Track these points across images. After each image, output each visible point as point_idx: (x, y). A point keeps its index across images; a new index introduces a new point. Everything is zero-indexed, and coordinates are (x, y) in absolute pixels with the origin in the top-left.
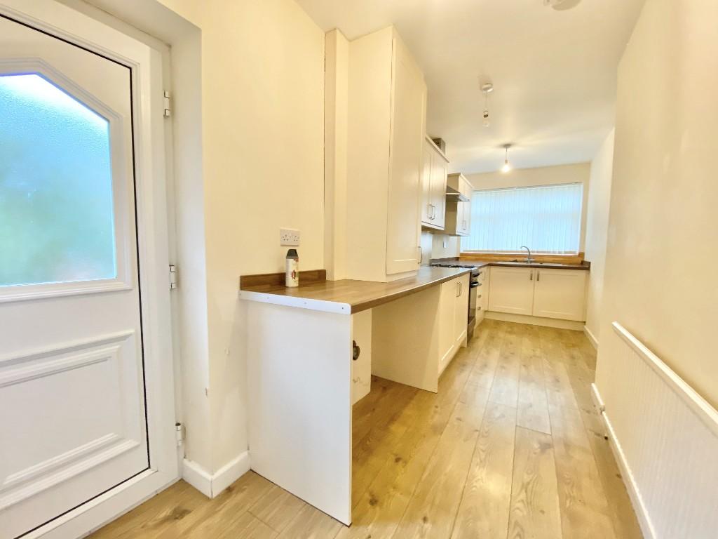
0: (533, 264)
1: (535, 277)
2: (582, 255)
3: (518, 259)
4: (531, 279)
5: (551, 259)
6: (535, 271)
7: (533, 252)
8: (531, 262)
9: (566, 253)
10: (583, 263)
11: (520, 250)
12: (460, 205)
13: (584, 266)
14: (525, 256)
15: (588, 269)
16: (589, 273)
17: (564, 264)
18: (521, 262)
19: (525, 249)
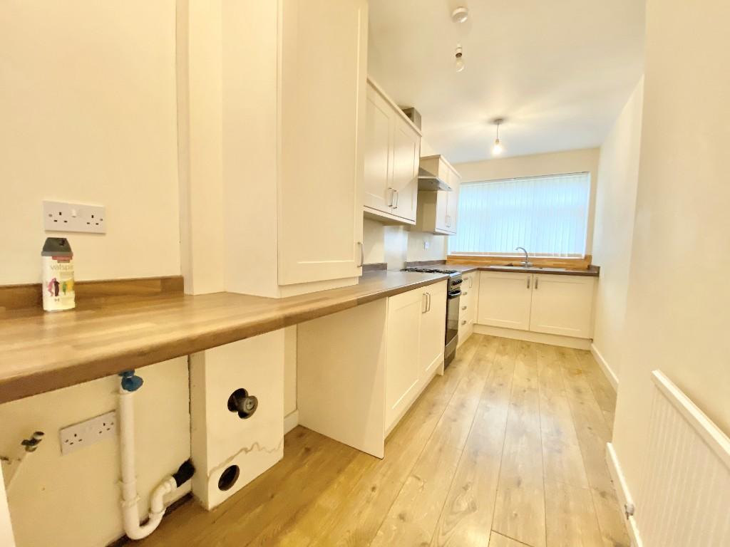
0: (531, 269)
1: (532, 285)
2: (588, 258)
3: (514, 263)
4: (528, 287)
5: (552, 263)
6: (533, 277)
7: (531, 254)
8: (529, 266)
9: (569, 255)
10: (589, 267)
11: (516, 252)
12: (441, 195)
13: (590, 271)
14: (521, 259)
15: (597, 275)
16: (598, 280)
17: (567, 269)
18: (516, 266)
19: (521, 251)
